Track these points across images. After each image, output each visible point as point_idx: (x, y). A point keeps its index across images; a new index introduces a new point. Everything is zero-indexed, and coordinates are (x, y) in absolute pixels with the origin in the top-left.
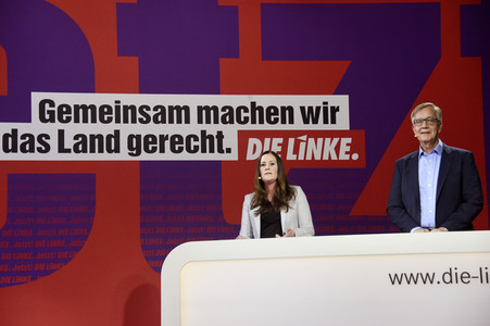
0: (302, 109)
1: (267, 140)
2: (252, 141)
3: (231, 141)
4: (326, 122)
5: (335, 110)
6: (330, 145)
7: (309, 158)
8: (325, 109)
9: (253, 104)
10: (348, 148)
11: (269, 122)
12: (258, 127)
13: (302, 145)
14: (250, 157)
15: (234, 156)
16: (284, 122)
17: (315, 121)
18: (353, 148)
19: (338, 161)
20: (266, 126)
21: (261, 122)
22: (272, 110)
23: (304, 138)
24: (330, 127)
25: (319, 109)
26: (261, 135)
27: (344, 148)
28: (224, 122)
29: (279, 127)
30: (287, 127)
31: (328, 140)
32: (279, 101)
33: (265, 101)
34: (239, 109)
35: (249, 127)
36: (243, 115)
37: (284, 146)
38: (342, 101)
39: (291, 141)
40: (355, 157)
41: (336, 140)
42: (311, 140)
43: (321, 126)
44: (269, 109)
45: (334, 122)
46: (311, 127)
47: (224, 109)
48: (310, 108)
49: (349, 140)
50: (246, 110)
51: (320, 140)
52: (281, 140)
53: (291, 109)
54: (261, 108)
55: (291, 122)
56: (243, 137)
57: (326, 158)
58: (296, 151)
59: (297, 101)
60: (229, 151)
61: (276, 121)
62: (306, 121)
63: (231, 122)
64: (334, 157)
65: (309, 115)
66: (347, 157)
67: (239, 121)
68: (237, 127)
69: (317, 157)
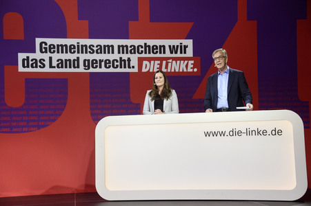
0: (170, 46)
1: (152, 62)
2: (145, 63)
3: (134, 62)
4: (181, 53)
5: (186, 47)
6: (183, 64)
7: (173, 71)
8: (181, 46)
9: (145, 44)
10: (192, 66)
11: (153, 53)
12: (148, 55)
13: (170, 64)
14: (144, 70)
15: (136, 70)
16: (160, 53)
17: (176, 53)
18: (195, 66)
19: (187, 72)
20: (152, 55)
21: (149, 53)
22: (155, 47)
23: (170, 61)
24: (183, 55)
25: (177, 46)
26: (149, 59)
27: (190, 66)
28: (131, 53)
29: (158, 55)
30: (162, 55)
31: (182, 62)
32: (158, 42)
33: (151, 42)
34: (138, 46)
35: (143, 55)
36: (141, 49)
37: (161, 65)
38: (189, 43)
39: (164, 62)
40: (195, 70)
41: (186, 62)
42: (174, 62)
43: (179, 55)
44: (153, 46)
45: (185, 53)
46: (174, 55)
47: (131, 47)
48: (174, 46)
49: (193, 62)
50: (142, 47)
51: (178, 62)
52: (159, 62)
53: (164, 46)
54: (149, 46)
55: (164, 53)
56: (141, 60)
57: (181, 70)
58: (166, 67)
59: (167, 43)
60: (133, 67)
61: (157, 52)
62: (171, 53)
63: (135, 53)
64: (185, 70)
65: (173, 49)
66: (191, 70)
67: (138, 53)
68: (137, 55)
69: (177, 70)
